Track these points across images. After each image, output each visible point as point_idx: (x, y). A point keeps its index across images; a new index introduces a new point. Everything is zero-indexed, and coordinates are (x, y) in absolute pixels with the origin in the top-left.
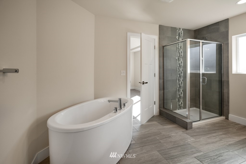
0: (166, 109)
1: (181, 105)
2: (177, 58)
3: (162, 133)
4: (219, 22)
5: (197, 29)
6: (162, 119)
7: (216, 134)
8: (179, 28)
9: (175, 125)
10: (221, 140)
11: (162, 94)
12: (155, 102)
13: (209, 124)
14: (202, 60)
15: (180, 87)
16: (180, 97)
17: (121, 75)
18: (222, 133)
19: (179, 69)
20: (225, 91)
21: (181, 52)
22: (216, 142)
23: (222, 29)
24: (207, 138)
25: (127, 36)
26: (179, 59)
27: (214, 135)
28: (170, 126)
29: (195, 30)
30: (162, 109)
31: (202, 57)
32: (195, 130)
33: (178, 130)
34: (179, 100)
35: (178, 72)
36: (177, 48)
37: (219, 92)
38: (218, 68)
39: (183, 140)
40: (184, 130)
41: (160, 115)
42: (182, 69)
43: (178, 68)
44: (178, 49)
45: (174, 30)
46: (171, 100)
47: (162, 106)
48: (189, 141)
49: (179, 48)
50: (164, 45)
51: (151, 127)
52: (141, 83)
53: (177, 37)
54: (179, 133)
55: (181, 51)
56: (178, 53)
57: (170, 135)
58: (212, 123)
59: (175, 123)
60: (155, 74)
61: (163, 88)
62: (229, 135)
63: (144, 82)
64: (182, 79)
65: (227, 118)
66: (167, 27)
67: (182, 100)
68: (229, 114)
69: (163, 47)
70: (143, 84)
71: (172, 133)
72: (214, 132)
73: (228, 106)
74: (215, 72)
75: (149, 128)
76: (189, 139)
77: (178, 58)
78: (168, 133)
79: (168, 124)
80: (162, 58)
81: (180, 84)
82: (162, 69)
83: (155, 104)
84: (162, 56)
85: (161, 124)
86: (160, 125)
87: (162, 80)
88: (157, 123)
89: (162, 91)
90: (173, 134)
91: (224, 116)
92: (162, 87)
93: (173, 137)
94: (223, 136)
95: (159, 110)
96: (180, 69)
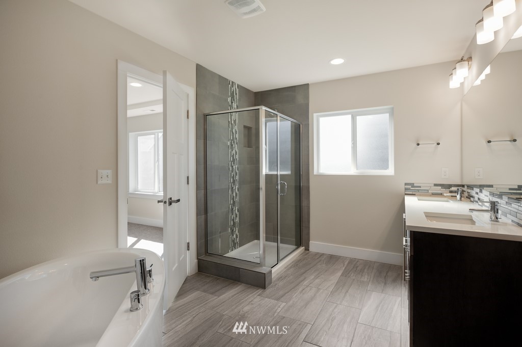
0: (211, 255)
1: (236, 240)
2: (229, 143)
3: (223, 315)
4: (295, 86)
5: (259, 92)
6: (208, 281)
7: (307, 282)
8: (232, 82)
9: (240, 284)
10: (319, 289)
11: (203, 224)
12: (188, 243)
13: (290, 266)
14: (266, 151)
15: (234, 202)
16: (234, 223)
17: (99, 182)
18: (313, 277)
19: (232, 167)
20: (304, 204)
21: (236, 132)
22: (315, 295)
23: (300, 99)
24: (301, 292)
25: (118, 71)
26: (232, 145)
27: (306, 283)
28: (231, 291)
29: (255, 93)
30: (203, 257)
31: (266, 144)
32: (276, 284)
33: (251, 295)
34: (233, 230)
35: (230, 172)
36: (229, 122)
37: (296, 206)
38: (294, 166)
39: (270, 314)
40: (260, 291)
41: (199, 271)
42: (236, 166)
43: (230, 163)
44: (230, 125)
45: (224, 82)
46: (220, 233)
47: (203, 250)
48: (278, 311)
49: (233, 122)
50: (207, 112)
51: (193, 308)
52: (165, 202)
53: (229, 99)
54: (255, 300)
55: (235, 130)
56: (231, 133)
57: (241, 312)
58: (292, 262)
59: (239, 281)
60: (188, 178)
61: (204, 209)
62: (322, 276)
63: (171, 199)
64: (237, 187)
65: (307, 249)
66: (213, 74)
67: (237, 229)
68: (309, 241)
69: (206, 116)
70: (170, 204)
71: (242, 305)
72: (302, 278)
73: (308, 228)
74: (288, 172)
75: (190, 313)
76: (277, 308)
77: (231, 143)
78: (236, 310)
79: (227, 288)
80: (202, 141)
81: (234, 197)
82: (202, 166)
83: (188, 250)
84: (202, 138)
85: (212, 293)
86: (210, 295)
87: (203, 192)
88: (204, 294)
89: (203, 216)
90: (246, 309)
91: (302, 246)
92: (203, 207)
93: (249, 316)
94: (317, 281)
95: (196, 261)
96: (234, 167)
